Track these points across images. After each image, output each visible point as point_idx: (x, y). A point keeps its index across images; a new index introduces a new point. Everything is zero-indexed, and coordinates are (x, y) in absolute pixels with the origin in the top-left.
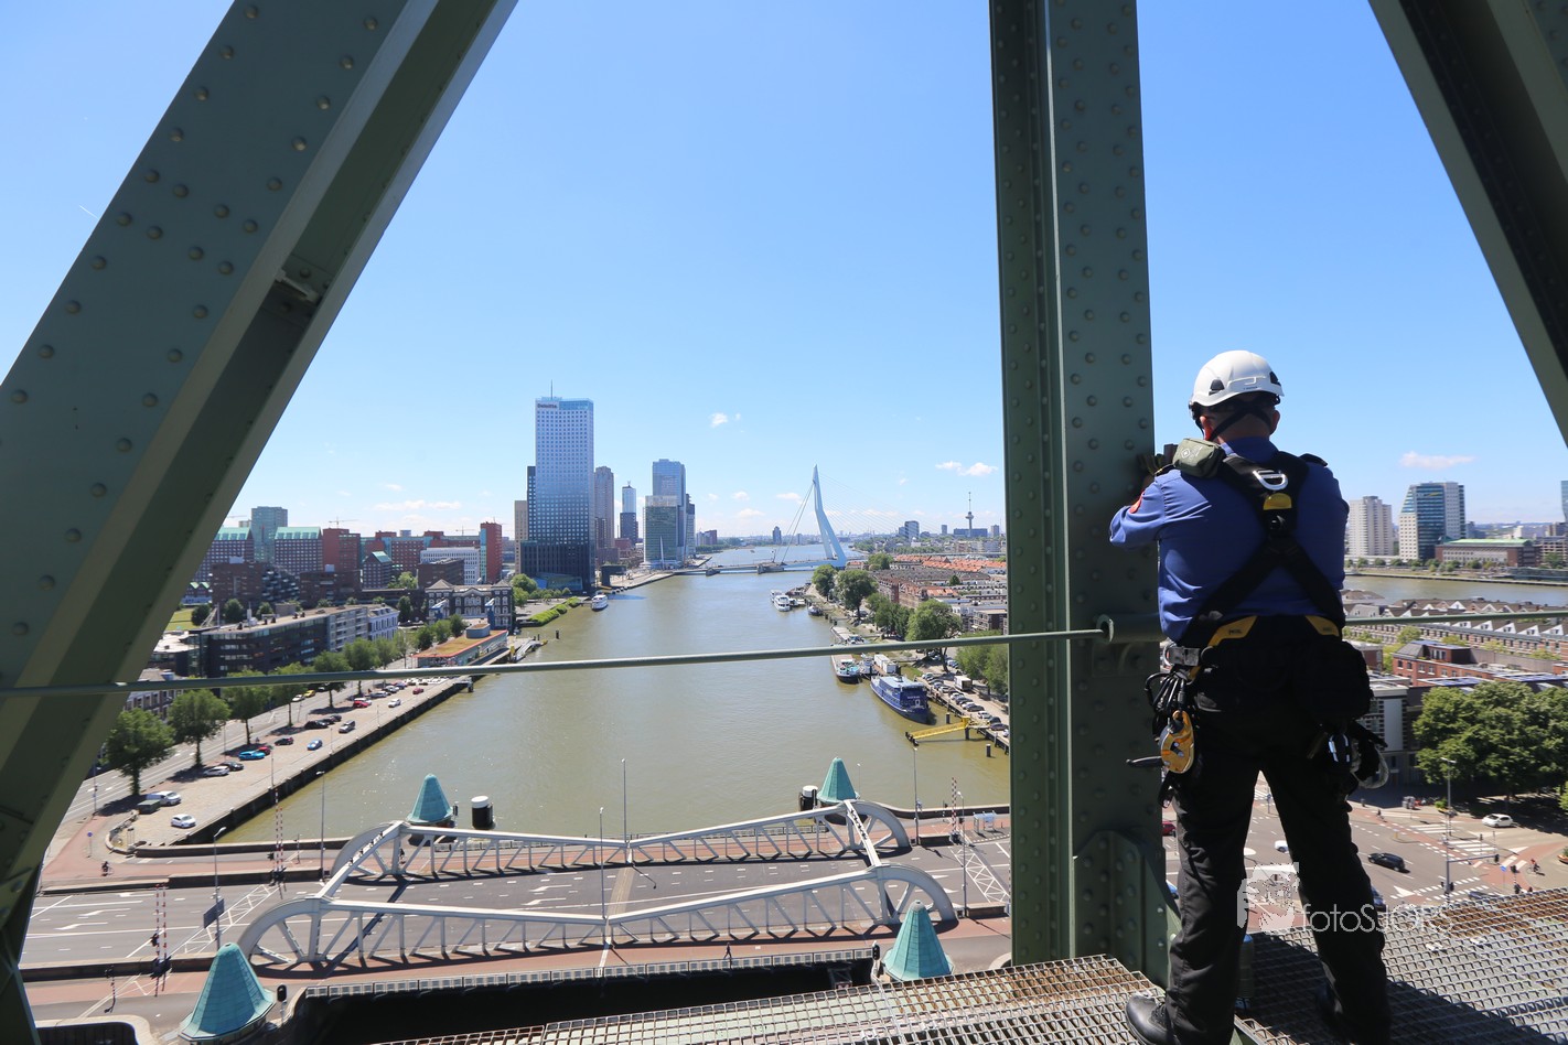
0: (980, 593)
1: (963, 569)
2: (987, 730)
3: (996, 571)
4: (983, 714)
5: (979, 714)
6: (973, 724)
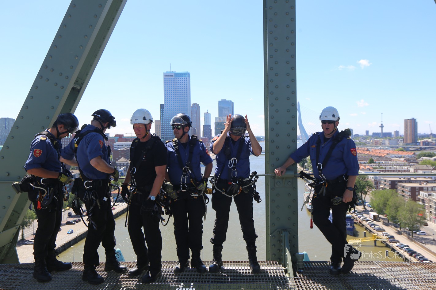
0: (385, 168)
1: (376, 155)
2: (387, 242)
3: (395, 156)
4: (385, 233)
5: (382, 233)
6: (379, 239)
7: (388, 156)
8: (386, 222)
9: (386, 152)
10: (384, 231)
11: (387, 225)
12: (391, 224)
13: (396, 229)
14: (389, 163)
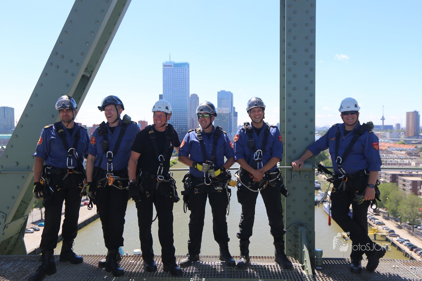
2: (387, 236)
3: (397, 149)
4: (385, 227)
5: (382, 227)
6: (379, 232)
7: (389, 149)
8: (386, 215)
9: (387, 145)
10: (384, 224)
11: (387, 219)
12: (391, 218)
13: (396, 223)
14: (389, 156)
